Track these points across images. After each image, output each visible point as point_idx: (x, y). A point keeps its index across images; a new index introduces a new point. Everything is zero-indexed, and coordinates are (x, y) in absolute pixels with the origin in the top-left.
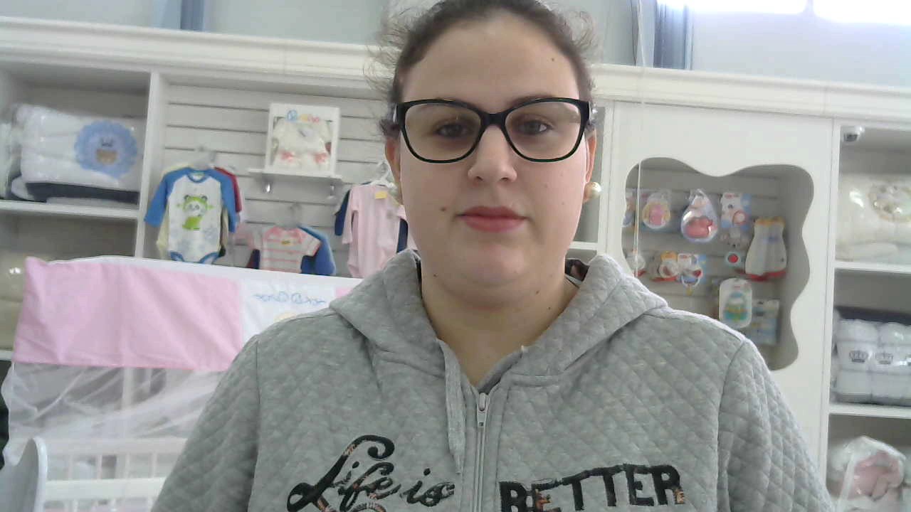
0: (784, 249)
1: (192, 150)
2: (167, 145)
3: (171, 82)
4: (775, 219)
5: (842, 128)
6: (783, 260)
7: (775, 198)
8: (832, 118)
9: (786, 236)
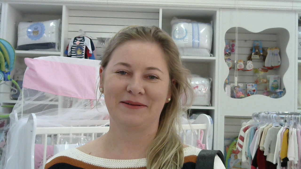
0: (280, 57)
1: (78, 32)
2: (69, 31)
3: (70, 9)
4: (276, 48)
5: (298, 14)
6: (279, 62)
7: (276, 41)
8: (295, 11)
9: (280, 53)
